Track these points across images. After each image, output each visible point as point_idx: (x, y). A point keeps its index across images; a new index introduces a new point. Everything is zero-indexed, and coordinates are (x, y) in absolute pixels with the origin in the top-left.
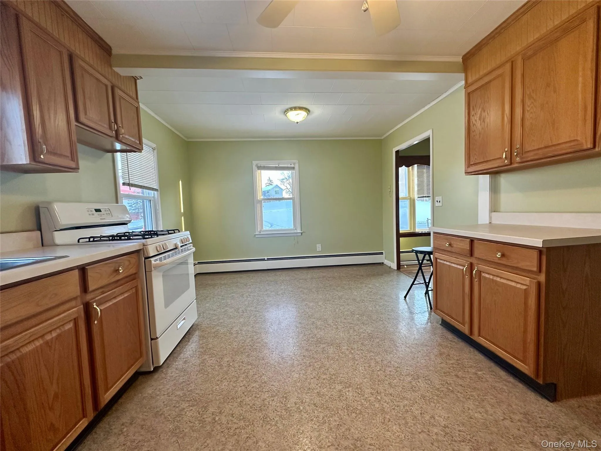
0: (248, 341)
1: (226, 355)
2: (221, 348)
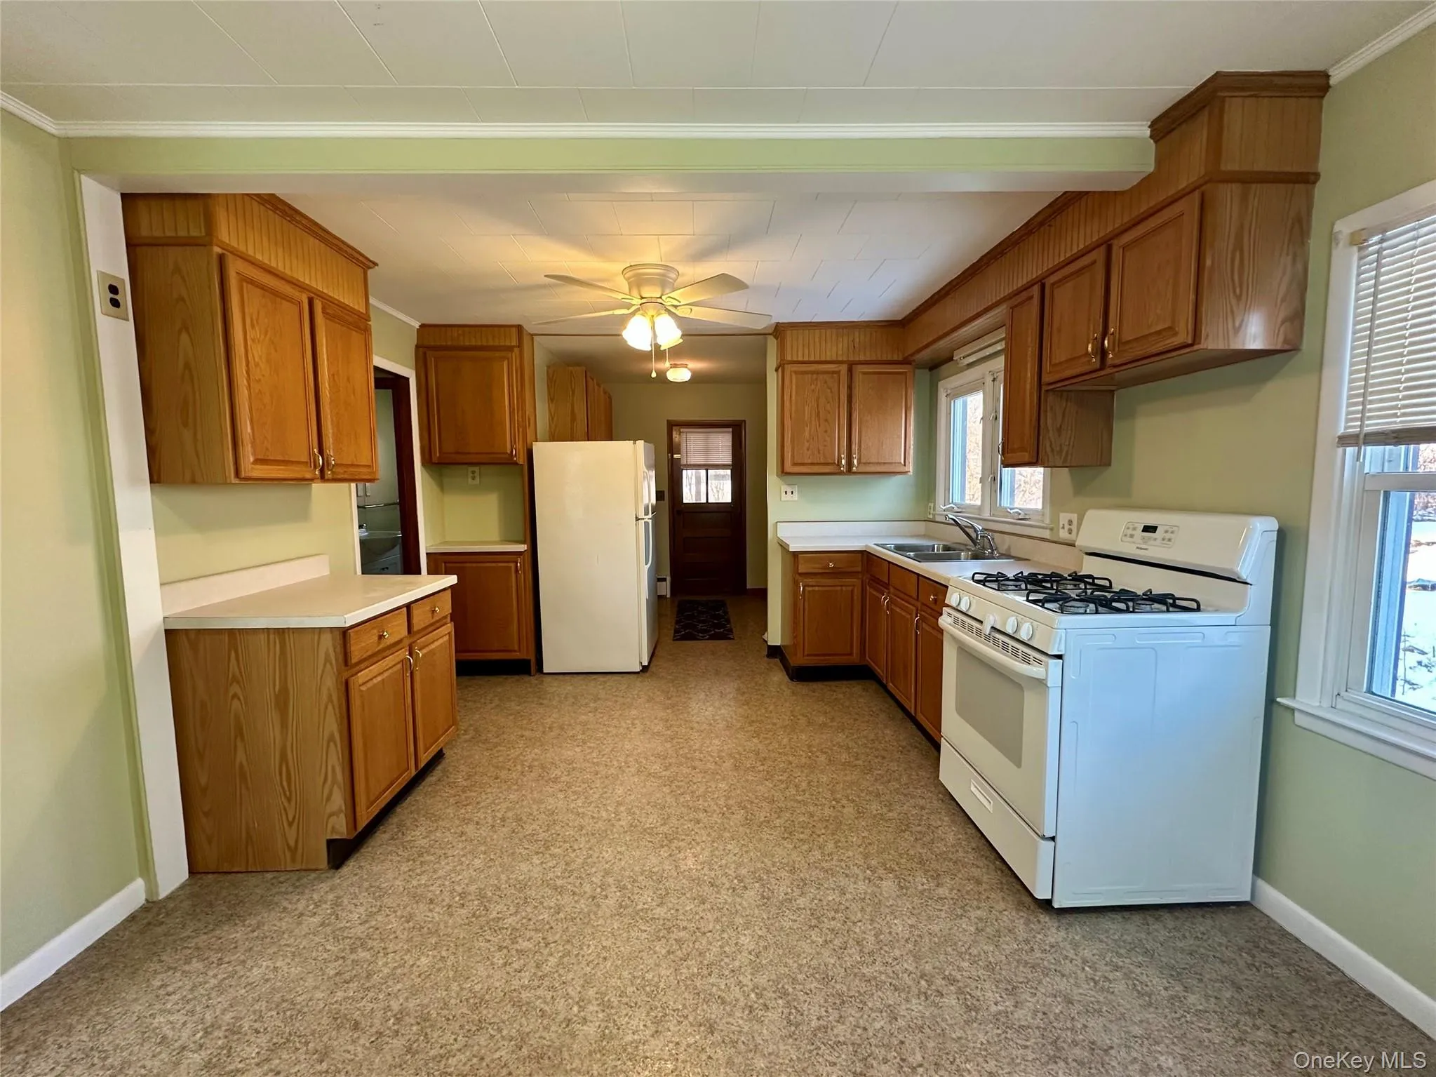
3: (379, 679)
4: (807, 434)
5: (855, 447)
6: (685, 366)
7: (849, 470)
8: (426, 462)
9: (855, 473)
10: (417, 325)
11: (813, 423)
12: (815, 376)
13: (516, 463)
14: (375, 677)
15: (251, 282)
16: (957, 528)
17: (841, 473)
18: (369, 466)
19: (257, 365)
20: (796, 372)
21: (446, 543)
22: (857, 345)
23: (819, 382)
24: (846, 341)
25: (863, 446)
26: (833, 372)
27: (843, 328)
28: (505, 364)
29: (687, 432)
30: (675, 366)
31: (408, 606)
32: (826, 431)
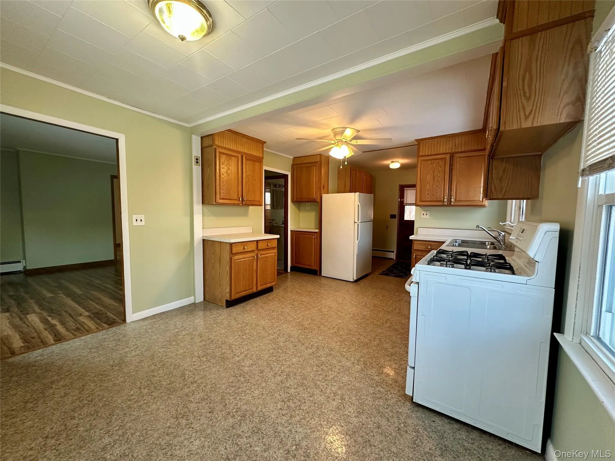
0: (353, 349)
1: (375, 346)
2: (377, 353)
3: (243, 260)
4: (428, 188)
5: (454, 193)
6: (398, 162)
7: (449, 205)
8: (293, 201)
9: (452, 205)
10: (292, 158)
11: (431, 182)
12: (433, 161)
13: (316, 202)
14: (242, 259)
15: (223, 153)
16: (485, 231)
17: (445, 206)
18: (258, 201)
19: (223, 174)
20: (424, 160)
21: (300, 228)
22: (457, 145)
23: (435, 164)
24: (451, 143)
25: (457, 193)
26: (442, 159)
27: (449, 137)
28: (315, 168)
29: (407, 190)
30: (392, 162)
31: (257, 241)
32: (438, 186)
